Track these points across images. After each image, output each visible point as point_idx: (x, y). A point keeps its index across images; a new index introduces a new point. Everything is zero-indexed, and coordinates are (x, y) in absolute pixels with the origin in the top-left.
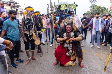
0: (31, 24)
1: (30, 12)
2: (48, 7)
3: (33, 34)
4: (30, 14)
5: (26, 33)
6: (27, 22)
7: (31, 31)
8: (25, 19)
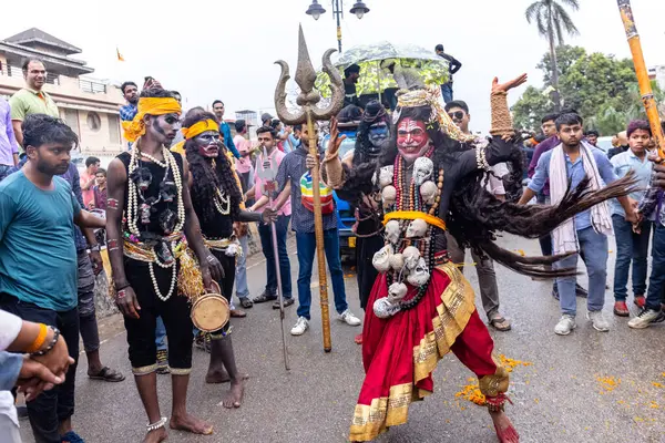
0: (170, 199)
1: (162, 122)
2: (285, 78)
3: (178, 260)
4: (162, 137)
5: (134, 255)
6: (145, 184)
7: (169, 244)
8: (132, 168)
